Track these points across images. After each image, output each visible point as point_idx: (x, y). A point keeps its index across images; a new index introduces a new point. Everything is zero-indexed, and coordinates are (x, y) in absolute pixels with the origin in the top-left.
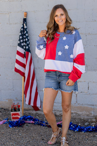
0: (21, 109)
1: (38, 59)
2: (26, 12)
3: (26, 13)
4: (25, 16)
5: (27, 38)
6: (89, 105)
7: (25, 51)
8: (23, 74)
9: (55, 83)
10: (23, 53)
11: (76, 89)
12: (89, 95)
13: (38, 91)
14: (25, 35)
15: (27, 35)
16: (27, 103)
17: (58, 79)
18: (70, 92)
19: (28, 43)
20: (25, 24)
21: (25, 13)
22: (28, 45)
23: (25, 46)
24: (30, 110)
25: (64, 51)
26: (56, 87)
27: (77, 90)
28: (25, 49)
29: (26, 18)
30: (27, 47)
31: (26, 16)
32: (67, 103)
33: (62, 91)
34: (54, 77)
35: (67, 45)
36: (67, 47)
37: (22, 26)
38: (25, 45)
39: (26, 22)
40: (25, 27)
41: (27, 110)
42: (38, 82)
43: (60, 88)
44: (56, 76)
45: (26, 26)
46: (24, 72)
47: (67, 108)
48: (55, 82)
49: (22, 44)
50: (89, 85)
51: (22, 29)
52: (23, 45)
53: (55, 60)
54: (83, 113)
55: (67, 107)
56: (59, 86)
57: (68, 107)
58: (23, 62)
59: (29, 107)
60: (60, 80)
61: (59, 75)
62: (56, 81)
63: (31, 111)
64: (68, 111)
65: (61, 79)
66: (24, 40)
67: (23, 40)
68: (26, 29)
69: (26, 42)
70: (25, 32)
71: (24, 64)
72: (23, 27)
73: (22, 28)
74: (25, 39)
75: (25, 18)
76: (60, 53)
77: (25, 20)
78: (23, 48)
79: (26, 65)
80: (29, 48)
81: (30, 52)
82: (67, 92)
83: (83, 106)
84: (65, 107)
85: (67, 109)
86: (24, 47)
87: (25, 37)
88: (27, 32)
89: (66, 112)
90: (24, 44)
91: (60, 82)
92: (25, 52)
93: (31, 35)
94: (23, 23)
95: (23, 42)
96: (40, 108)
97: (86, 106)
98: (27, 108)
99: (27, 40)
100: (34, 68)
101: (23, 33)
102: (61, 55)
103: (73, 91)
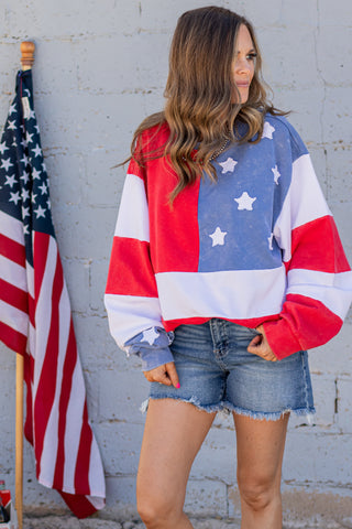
0: (14, 514)
1: (87, 266)
2: (30, 43)
3: (30, 48)
4: (24, 61)
5: (40, 168)
6: (339, 485)
7: (30, 229)
8: (18, 342)
9: (203, 378)
10: (21, 241)
12: (339, 437)
13: (89, 423)
14: (27, 151)
15: (37, 151)
16: (46, 479)
17: (217, 359)
18: (274, 418)
19: (43, 189)
20: (25, 100)
21: (24, 47)
22: (43, 200)
23: (29, 203)
24: (49, 514)
26: (207, 397)
27: (312, 408)
28: (30, 221)
29: (29, 71)
30: (40, 212)
31: (32, 62)
32: (261, 469)
33: (239, 412)
34: (200, 347)
35: (245, 194)
36: (245, 202)
37: (12, 109)
38: (29, 200)
39: (31, 91)
40: (28, 114)
41: (37, 517)
42: (90, 380)
44: (208, 347)
45: (32, 107)
46: (25, 333)
47: (262, 492)
48: (204, 373)
49: (15, 198)
50: (337, 391)
51: (12, 126)
52: (20, 202)
53: (196, 271)
54: (312, 524)
55: (259, 489)
57: (266, 490)
58: (20, 286)
59: (47, 501)
60: (229, 363)
61: (224, 342)
62: (210, 368)
63: (57, 519)
64: (267, 505)
65: (233, 359)
66: (25, 177)
67: (17, 178)
68: (34, 121)
69: (31, 186)
70: (29, 137)
71: (27, 295)
72: (18, 116)
73: (11, 118)
74: (29, 170)
75: (26, 68)
76: (218, 237)
77: (25, 81)
78: (18, 215)
79: (35, 302)
80: (48, 213)
81: (54, 236)
82: (261, 417)
83: (309, 491)
84: (252, 487)
85: (263, 498)
86: (25, 212)
87: (25, 160)
88: (37, 139)
89: (255, 510)
90: (25, 195)
91: (228, 373)
92: (28, 237)
93: (53, 152)
94: (14, 95)
95: (17, 188)
96: (99, 506)
97: (326, 490)
98: (38, 506)
99: (36, 174)
100: (72, 312)
101: (19, 141)
102: (222, 243)
103: (288, 415)
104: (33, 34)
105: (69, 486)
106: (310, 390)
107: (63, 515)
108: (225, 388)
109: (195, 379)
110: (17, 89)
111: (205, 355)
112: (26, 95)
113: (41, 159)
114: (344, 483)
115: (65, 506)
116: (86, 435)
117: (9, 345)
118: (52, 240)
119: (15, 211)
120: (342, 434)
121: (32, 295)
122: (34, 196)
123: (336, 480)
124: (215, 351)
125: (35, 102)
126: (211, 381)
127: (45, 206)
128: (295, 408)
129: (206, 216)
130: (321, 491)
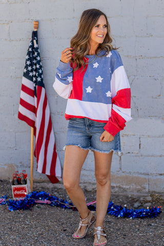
0: (28, 181)
1: (56, 98)
2: (37, 21)
3: (37, 23)
4: (35, 28)
5: (39, 64)
6: (141, 174)
7: (36, 85)
8: (32, 123)
9: (82, 138)
10: (33, 89)
11: (117, 147)
13: (56, 151)
14: (35, 58)
15: (38, 58)
16: (40, 170)
17: (87, 131)
18: (107, 152)
19: (40, 71)
20: (35, 41)
21: (35, 23)
22: (40, 75)
23: (35, 76)
24: (43, 182)
25: (95, 85)
26: (84, 144)
27: (120, 150)
28: (36, 82)
29: (36, 31)
30: (39, 79)
31: (37, 28)
32: (103, 170)
33: (95, 150)
34: (82, 127)
35: (100, 76)
37: (30, 44)
38: (35, 75)
39: (37, 38)
40: (36, 46)
41: (39, 183)
42: (57, 136)
43: (91, 146)
44: (85, 127)
45: (37, 43)
46: (34, 120)
48: (83, 136)
49: (31, 74)
50: (140, 141)
51: (30, 50)
52: (33, 75)
53: (81, 100)
54: (132, 187)
56: (89, 142)
58: (33, 104)
59: (43, 177)
60: (92, 133)
61: (90, 125)
62: (85, 135)
63: (45, 184)
64: (106, 183)
65: (93, 131)
66: (34, 67)
67: (32, 67)
68: (37, 48)
69: (36, 70)
70: (36, 54)
71: (35, 107)
72: (32, 46)
73: (30, 47)
74: (36, 65)
75: (35, 30)
76: (89, 90)
77: (35, 34)
78: (32, 80)
79: (37, 109)
80: (42, 80)
81: (44, 87)
82: (103, 152)
83: (131, 175)
84: (100, 177)
85: (104, 181)
86: (34, 79)
87: (35, 61)
88: (39, 54)
89: (102, 185)
90: (34, 73)
91: (91, 137)
92: (35, 88)
93: (45, 58)
94: (31, 39)
95: (32, 71)
96: (60, 180)
97: (136, 175)
98: (39, 179)
99: (38, 66)
100: (50, 113)
101: (33, 55)
103: (112, 152)
104: (38, 19)
105: (48, 172)
106: (120, 143)
107: (48, 182)
108: (91, 142)
109: (80, 138)
110: (32, 37)
111: (83, 130)
112: (35, 39)
113: (40, 61)
114: (142, 173)
116: (55, 155)
117: (29, 124)
118: (43, 89)
119: (31, 79)
120: (142, 156)
121: (36, 107)
122: (37, 74)
123: (140, 172)
124: (87, 128)
125: (39, 42)
126: (86, 139)
127: (41, 77)
128: (115, 149)
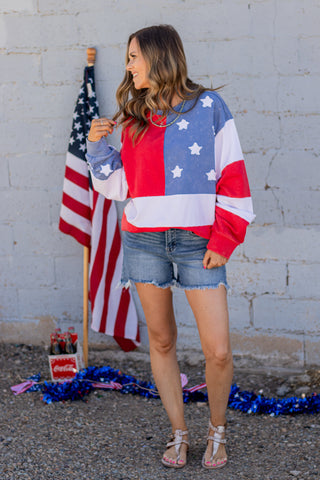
0: (79, 348)
2: (93, 49)
3: (93, 52)
4: (90, 60)
6: (289, 332)
8: (84, 239)
10: (86, 175)
12: (289, 301)
14: (90, 118)
16: (95, 326)
17: (168, 255)
20: (89, 86)
21: (90, 52)
24: (107, 349)
29: (92, 67)
31: (94, 61)
35: (195, 144)
37: (81, 91)
39: (94, 80)
40: (91, 94)
41: (99, 350)
44: (162, 246)
45: (94, 89)
46: (88, 233)
49: (82, 147)
50: (288, 272)
51: (81, 102)
54: (273, 357)
58: (85, 203)
59: (105, 341)
61: (173, 243)
63: (111, 352)
65: (178, 254)
67: (84, 135)
68: (94, 99)
70: (91, 109)
71: (89, 208)
72: (85, 95)
73: (80, 97)
75: (90, 65)
76: (177, 172)
77: (89, 73)
78: (84, 158)
79: (93, 212)
83: (270, 335)
88: (96, 110)
94: (83, 82)
95: (84, 141)
97: (281, 335)
100: (118, 220)
101: (85, 111)
102: (179, 176)
104: (95, 43)
107: (115, 350)
110: (85, 78)
112: (89, 82)
114: (293, 330)
115: (116, 344)
117: (80, 241)
119: (82, 156)
120: (291, 299)
121: (92, 208)
123: (288, 329)
124: (167, 248)
125: (96, 86)
129: (169, 158)
130: (278, 336)
